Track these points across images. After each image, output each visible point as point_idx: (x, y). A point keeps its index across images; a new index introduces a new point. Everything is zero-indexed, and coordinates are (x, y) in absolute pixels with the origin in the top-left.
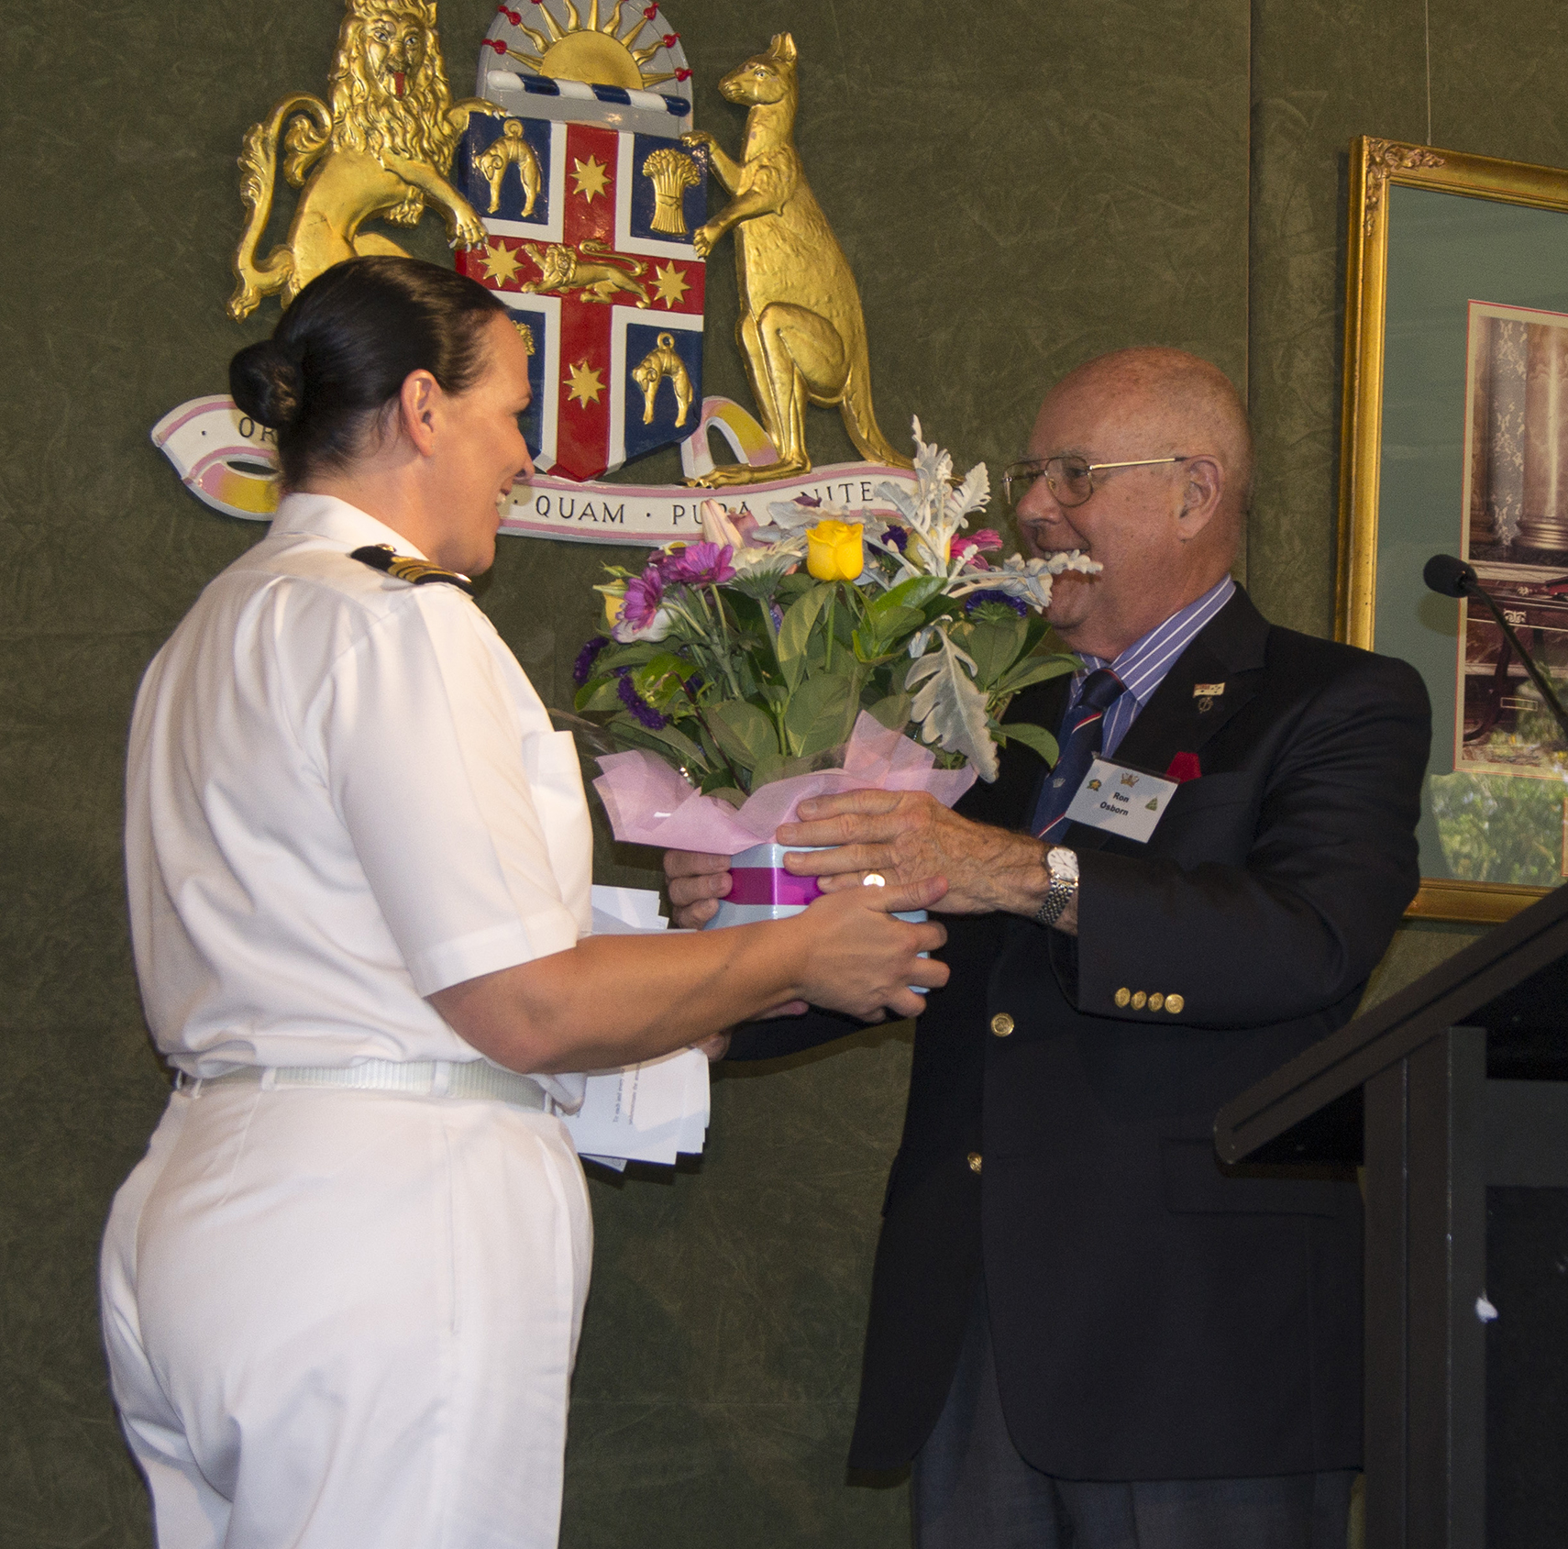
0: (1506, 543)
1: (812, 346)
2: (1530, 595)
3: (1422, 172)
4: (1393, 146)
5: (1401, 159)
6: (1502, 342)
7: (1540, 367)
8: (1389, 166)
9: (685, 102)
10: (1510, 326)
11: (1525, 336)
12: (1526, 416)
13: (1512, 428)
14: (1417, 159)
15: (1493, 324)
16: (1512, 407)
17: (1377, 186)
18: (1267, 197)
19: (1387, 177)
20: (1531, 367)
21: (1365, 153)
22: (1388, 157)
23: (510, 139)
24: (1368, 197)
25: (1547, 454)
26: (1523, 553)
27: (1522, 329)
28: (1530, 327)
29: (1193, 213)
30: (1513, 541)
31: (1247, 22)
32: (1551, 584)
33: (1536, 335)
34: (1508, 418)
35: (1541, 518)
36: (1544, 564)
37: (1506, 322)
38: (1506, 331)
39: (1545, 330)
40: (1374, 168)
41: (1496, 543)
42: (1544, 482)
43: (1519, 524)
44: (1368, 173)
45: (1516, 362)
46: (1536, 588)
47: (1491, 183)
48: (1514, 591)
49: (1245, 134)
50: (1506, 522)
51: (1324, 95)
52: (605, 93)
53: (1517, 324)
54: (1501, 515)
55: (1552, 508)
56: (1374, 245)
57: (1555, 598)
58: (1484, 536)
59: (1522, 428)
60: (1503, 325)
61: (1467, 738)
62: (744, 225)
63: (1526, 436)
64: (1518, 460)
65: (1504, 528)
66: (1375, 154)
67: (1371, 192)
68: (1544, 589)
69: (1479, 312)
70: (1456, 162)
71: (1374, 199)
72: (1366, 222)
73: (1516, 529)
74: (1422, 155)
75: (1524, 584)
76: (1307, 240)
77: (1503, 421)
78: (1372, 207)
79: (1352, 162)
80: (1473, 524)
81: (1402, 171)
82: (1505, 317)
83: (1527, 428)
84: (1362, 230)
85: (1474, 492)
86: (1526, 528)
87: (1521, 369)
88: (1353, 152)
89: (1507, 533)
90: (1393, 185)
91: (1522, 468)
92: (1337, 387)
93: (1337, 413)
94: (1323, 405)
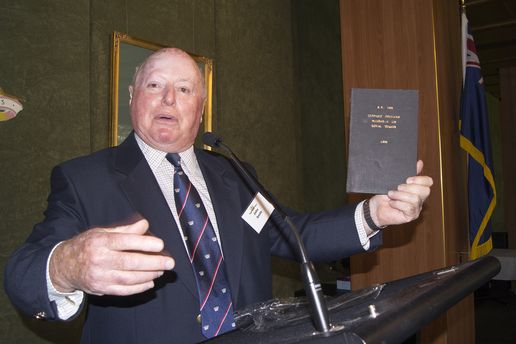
3: (126, 40)
4: (121, 34)
14: (126, 37)
18: (94, 42)
19: (119, 40)
21: (115, 35)
31: (89, 5)
40: (117, 38)
47: (140, 43)
49: (89, 28)
51: (106, 22)
56: (117, 54)
67: (116, 43)
72: (115, 49)
76: (102, 52)
78: (116, 46)
79: (112, 37)
81: (122, 39)
88: (112, 34)
92: (109, 83)
93: (109, 88)
94: (106, 86)
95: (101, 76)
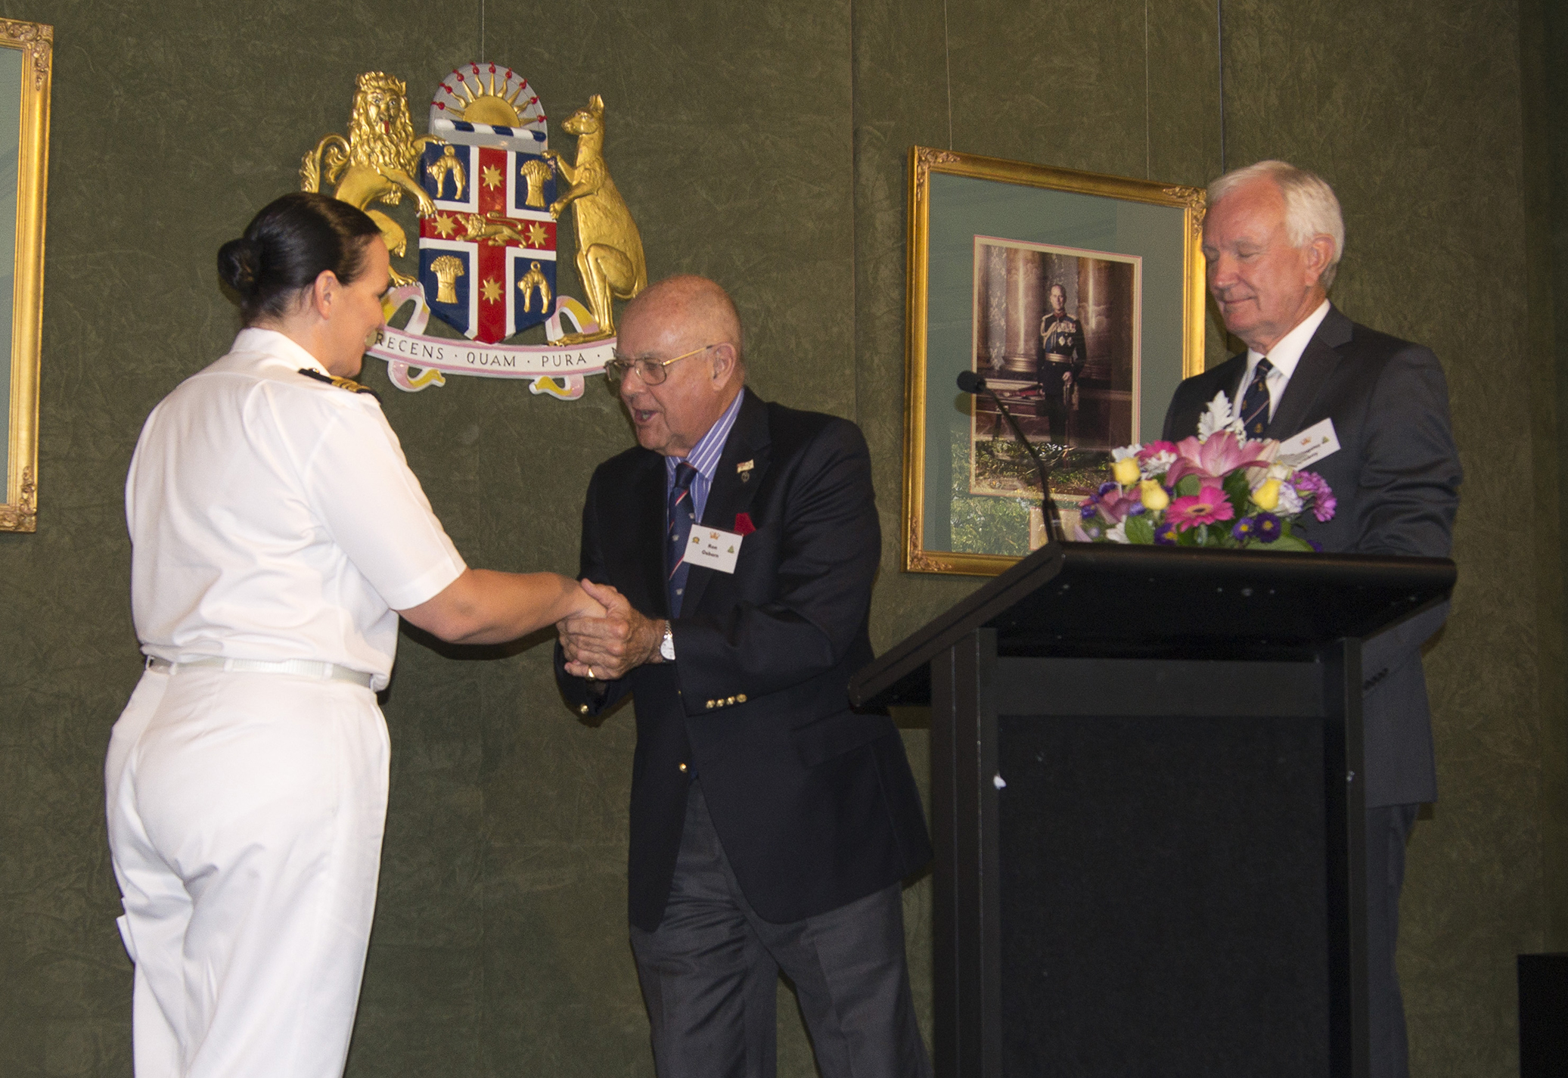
0: (997, 368)
1: (615, 267)
2: (1010, 396)
3: (947, 165)
4: (931, 151)
5: (936, 158)
6: (992, 258)
7: (1013, 272)
8: (929, 162)
9: (544, 134)
10: (997, 249)
11: (1005, 255)
12: (1007, 298)
13: (999, 305)
14: (945, 158)
15: (988, 249)
16: (999, 294)
17: (923, 173)
18: (863, 181)
19: (929, 168)
20: (1009, 271)
21: (916, 155)
22: (929, 157)
23: (448, 156)
24: (918, 180)
25: (1018, 319)
26: (1006, 374)
27: (1004, 251)
28: (1007, 249)
29: (823, 190)
30: (1000, 367)
31: (850, 84)
32: (1022, 391)
33: (1011, 253)
34: (997, 299)
35: (1016, 354)
36: (1017, 379)
37: (995, 247)
38: (995, 252)
39: (1016, 251)
40: (921, 163)
41: (992, 368)
42: (1017, 335)
43: (1004, 358)
44: (918, 167)
45: (1001, 269)
46: (1013, 393)
47: (986, 171)
48: (1002, 395)
49: (850, 144)
50: (996, 357)
51: (893, 124)
52: (499, 130)
53: (1001, 248)
54: (994, 353)
55: (1021, 347)
56: (922, 206)
57: (1024, 398)
58: (984, 365)
59: (1004, 305)
60: (993, 248)
61: (977, 476)
62: (576, 201)
63: (1007, 308)
64: (1003, 323)
65: (996, 360)
66: (922, 156)
67: (919, 177)
68: (1018, 393)
69: (980, 241)
70: (966, 159)
71: (922, 181)
72: (917, 193)
73: (1002, 361)
74: (948, 156)
75: (1007, 391)
76: (886, 204)
77: (994, 302)
78: (920, 185)
79: (909, 160)
80: (979, 358)
81: (936, 165)
82: (995, 245)
83: (1007, 305)
84: (915, 197)
85: (979, 341)
86: (1008, 360)
87: (1004, 272)
88: (910, 155)
89: (997, 363)
90: (931, 172)
91: (1005, 327)
92: (903, 285)
93: (904, 299)
94: (895, 294)
95: (883, 267)
